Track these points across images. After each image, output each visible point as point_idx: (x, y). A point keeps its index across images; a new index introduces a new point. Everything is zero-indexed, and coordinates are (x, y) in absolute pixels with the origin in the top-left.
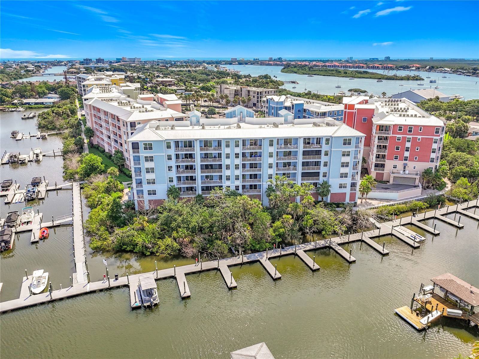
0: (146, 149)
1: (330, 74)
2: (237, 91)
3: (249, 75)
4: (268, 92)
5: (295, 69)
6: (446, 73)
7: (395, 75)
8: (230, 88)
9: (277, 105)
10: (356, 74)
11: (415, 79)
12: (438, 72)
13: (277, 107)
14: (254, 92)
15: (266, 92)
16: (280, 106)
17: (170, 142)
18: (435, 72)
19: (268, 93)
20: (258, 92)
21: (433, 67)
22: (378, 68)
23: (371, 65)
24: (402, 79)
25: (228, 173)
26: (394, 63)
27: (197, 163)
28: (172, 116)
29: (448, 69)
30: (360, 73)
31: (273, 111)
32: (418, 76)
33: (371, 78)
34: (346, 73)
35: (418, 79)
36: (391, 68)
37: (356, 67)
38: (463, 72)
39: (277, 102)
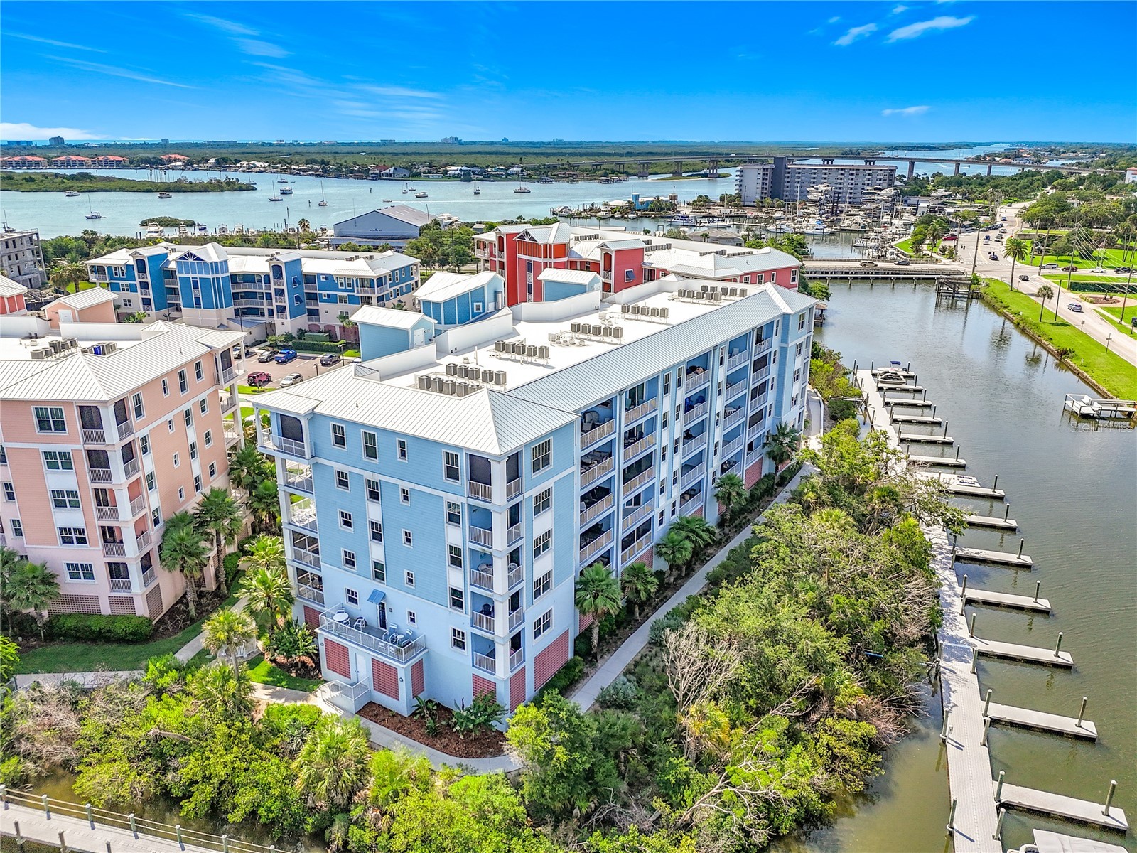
0: (535, 466)
4: (14, 242)
6: (262, 172)
7: (180, 180)
9: (213, 273)
10: (63, 182)
11: (236, 187)
12: (244, 171)
13: (213, 279)
15: (7, 243)
19: (15, 247)
21: (225, 160)
22: (85, 165)
23: (61, 159)
25: (663, 471)
26: (123, 151)
27: (619, 469)
28: (210, 348)
29: (261, 163)
30: (72, 177)
31: (199, 292)
32: (238, 180)
33: (121, 190)
34: (32, 180)
35: (244, 187)
36: (119, 165)
37: (18, 165)
38: (300, 170)
39: (211, 263)
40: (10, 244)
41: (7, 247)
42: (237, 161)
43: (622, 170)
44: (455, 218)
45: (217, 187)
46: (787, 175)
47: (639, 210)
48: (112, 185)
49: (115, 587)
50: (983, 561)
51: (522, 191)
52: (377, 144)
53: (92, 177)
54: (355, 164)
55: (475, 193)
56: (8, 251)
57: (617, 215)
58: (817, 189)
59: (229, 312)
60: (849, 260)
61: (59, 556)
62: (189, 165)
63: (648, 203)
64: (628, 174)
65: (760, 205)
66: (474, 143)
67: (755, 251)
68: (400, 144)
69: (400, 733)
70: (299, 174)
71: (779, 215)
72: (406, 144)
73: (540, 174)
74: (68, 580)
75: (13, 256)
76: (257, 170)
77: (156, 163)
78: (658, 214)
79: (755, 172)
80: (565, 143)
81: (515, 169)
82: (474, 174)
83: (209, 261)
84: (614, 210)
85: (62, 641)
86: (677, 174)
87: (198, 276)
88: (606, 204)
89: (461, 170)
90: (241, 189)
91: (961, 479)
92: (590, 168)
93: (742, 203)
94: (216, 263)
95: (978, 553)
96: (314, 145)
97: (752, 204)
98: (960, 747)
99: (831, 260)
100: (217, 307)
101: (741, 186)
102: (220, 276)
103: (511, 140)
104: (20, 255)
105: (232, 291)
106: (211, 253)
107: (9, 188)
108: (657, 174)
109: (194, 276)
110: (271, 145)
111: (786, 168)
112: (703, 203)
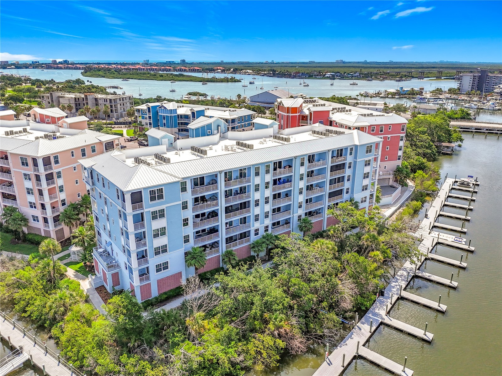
0: (152, 199)
1: (146, 78)
2: (77, 100)
3: (52, 80)
4: (123, 99)
5: (100, 73)
6: (250, 74)
7: (213, 78)
8: (65, 96)
9: (170, 114)
10: (173, 77)
11: (233, 80)
12: (243, 74)
13: (170, 116)
14: (105, 100)
15: (120, 99)
16: (174, 115)
17: (186, 182)
18: (240, 74)
19: (123, 101)
20: (110, 100)
21: (236, 69)
22: (185, 71)
23: (178, 68)
24: (222, 81)
25: (257, 211)
26: (201, 65)
27: (221, 206)
28: (100, 141)
29: (250, 71)
30: (176, 75)
31: (165, 121)
32: (235, 78)
33: (191, 81)
34: (162, 76)
35: (237, 80)
36: (198, 71)
37: (163, 70)
38: (264, 74)
39: (170, 110)
40: (121, 99)
41: (120, 101)
42: (242, 70)
43: (410, 75)
44: (305, 96)
45: (226, 80)
46: (488, 79)
47: (402, 94)
48: (188, 79)
49: (46, 226)
50: (431, 281)
51: (354, 84)
52: (307, 63)
53: (184, 75)
54: (287, 71)
55: (331, 85)
56: (120, 102)
57: (390, 96)
58: (500, 86)
59: (176, 130)
60: (493, 123)
61: (29, 212)
62: (223, 71)
63: (407, 91)
64: (413, 77)
65: (468, 94)
66: (350, 62)
67: (386, 114)
68: (316, 63)
69: (102, 299)
70: (263, 76)
71: (476, 99)
72: (319, 63)
73: (368, 76)
74: (32, 221)
75: (122, 104)
76: (248, 73)
77: (212, 70)
78: (411, 96)
79: (469, 77)
80: (394, 63)
81: (357, 74)
82: (337, 76)
83: (169, 109)
84: (389, 94)
85: (27, 243)
86: (438, 78)
87: (165, 115)
88: (386, 91)
89: (331, 74)
90: (235, 82)
91: (456, 239)
92: (394, 74)
93: (460, 93)
94: (172, 110)
95: (430, 276)
96: (280, 63)
97: (465, 93)
98: (330, 364)
99: (491, 123)
100: (171, 128)
101: (461, 84)
102: (173, 115)
103: (368, 61)
104: (125, 104)
105: (178, 122)
106: (170, 106)
107: (153, 79)
108: (429, 77)
109: (164, 114)
110: (262, 63)
111: (487, 76)
112: (439, 91)
